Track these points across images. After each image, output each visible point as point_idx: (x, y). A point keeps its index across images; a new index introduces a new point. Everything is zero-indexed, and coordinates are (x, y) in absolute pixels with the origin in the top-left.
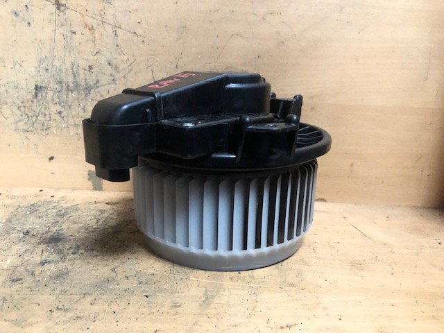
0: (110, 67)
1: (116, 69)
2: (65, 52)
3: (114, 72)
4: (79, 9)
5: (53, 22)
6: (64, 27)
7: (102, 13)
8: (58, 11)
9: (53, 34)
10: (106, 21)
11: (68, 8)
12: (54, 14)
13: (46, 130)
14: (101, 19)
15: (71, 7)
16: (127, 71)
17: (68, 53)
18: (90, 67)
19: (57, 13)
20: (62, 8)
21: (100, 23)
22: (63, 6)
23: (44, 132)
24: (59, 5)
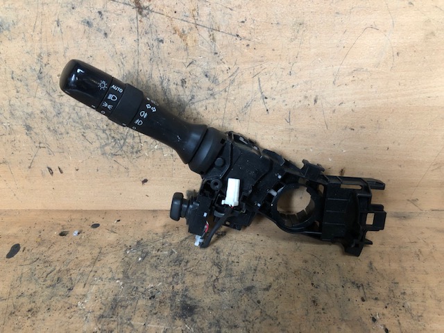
0: (207, 79)
1: (215, 81)
2: (152, 65)
3: (212, 85)
4: (166, 11)
5: (134, 29)
6: (149, 36)
7: (195, 13)
8: (139, 16)
9: (135, 44)
10: (201, 23)
11: (152, 11)
12: (135, 21)
13: (137, 152)
14: (193, 21)
15: (155, 10)
16: (228, 82)
17: (155, 67)
18: (183, 82)
19: (139, 19)
20: (145, 12)
21: (193, 26)
22: (145, 9)
23: (134, 155)
24: (140, 9)
